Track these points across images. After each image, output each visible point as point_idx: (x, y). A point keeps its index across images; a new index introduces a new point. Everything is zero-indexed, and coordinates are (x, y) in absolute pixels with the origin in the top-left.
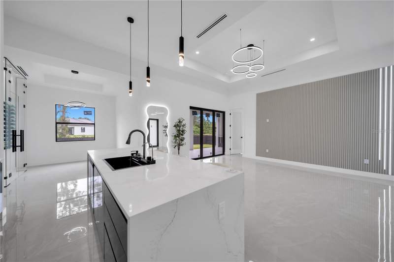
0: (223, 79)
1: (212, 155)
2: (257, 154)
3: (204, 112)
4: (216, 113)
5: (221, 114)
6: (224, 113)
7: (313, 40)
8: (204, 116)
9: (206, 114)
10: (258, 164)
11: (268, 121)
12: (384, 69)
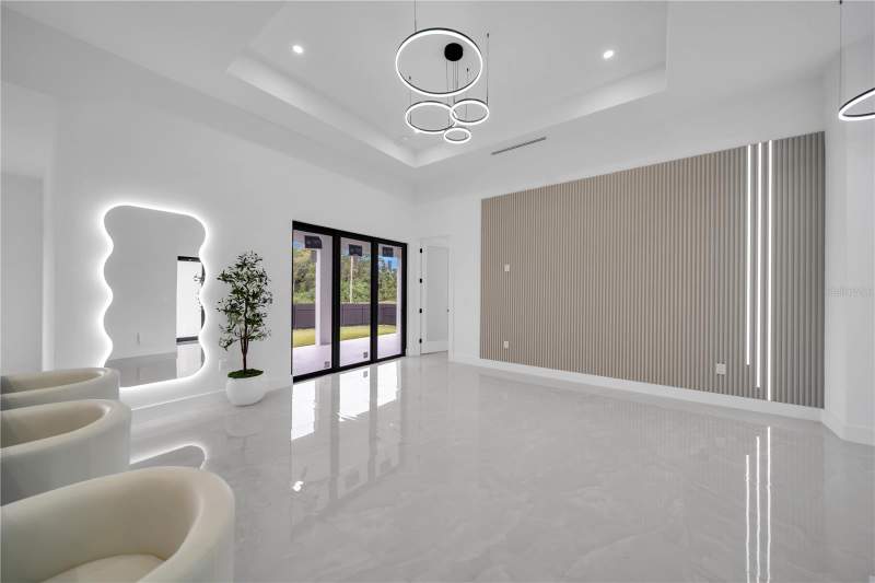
0: (396, 153)
1: (368, 359)
2: (483, 354)
3: (345, 243)
4: (381, 246)
5: (397, 251)
6: (404, 247)
7: (608, 54)
8: (345, 252)
9: (351, 247)
10: (485, 377)
11: (507, 268)
12: (755, 147)
